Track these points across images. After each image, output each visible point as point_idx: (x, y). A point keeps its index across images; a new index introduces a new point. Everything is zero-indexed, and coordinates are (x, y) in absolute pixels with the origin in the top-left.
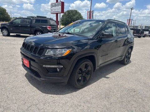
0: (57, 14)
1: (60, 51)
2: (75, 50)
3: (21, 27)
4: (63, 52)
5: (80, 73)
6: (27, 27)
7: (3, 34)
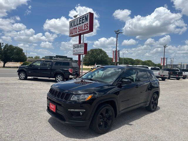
0: (79, 56)
1: (83, 96)
2: (96, 96)
3: (41, 69)
4: (86, 97)
5: (101, 118)
6: (47, 70)
7: (20, 78)
